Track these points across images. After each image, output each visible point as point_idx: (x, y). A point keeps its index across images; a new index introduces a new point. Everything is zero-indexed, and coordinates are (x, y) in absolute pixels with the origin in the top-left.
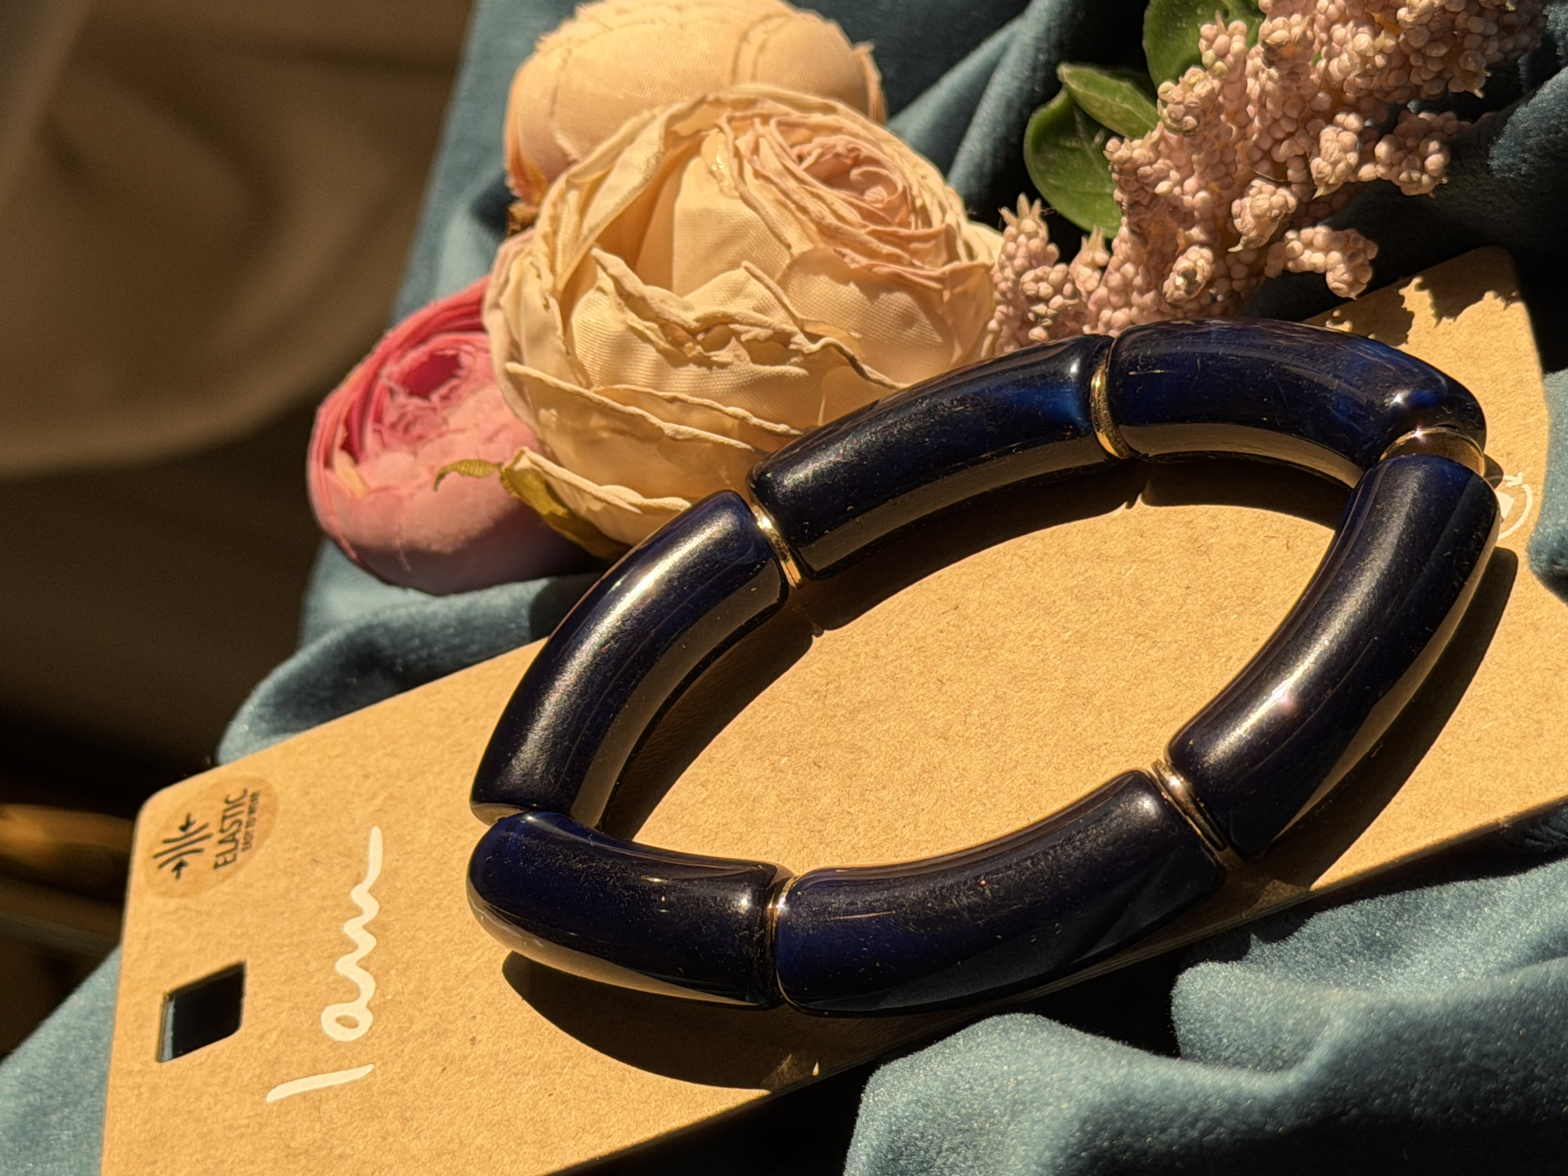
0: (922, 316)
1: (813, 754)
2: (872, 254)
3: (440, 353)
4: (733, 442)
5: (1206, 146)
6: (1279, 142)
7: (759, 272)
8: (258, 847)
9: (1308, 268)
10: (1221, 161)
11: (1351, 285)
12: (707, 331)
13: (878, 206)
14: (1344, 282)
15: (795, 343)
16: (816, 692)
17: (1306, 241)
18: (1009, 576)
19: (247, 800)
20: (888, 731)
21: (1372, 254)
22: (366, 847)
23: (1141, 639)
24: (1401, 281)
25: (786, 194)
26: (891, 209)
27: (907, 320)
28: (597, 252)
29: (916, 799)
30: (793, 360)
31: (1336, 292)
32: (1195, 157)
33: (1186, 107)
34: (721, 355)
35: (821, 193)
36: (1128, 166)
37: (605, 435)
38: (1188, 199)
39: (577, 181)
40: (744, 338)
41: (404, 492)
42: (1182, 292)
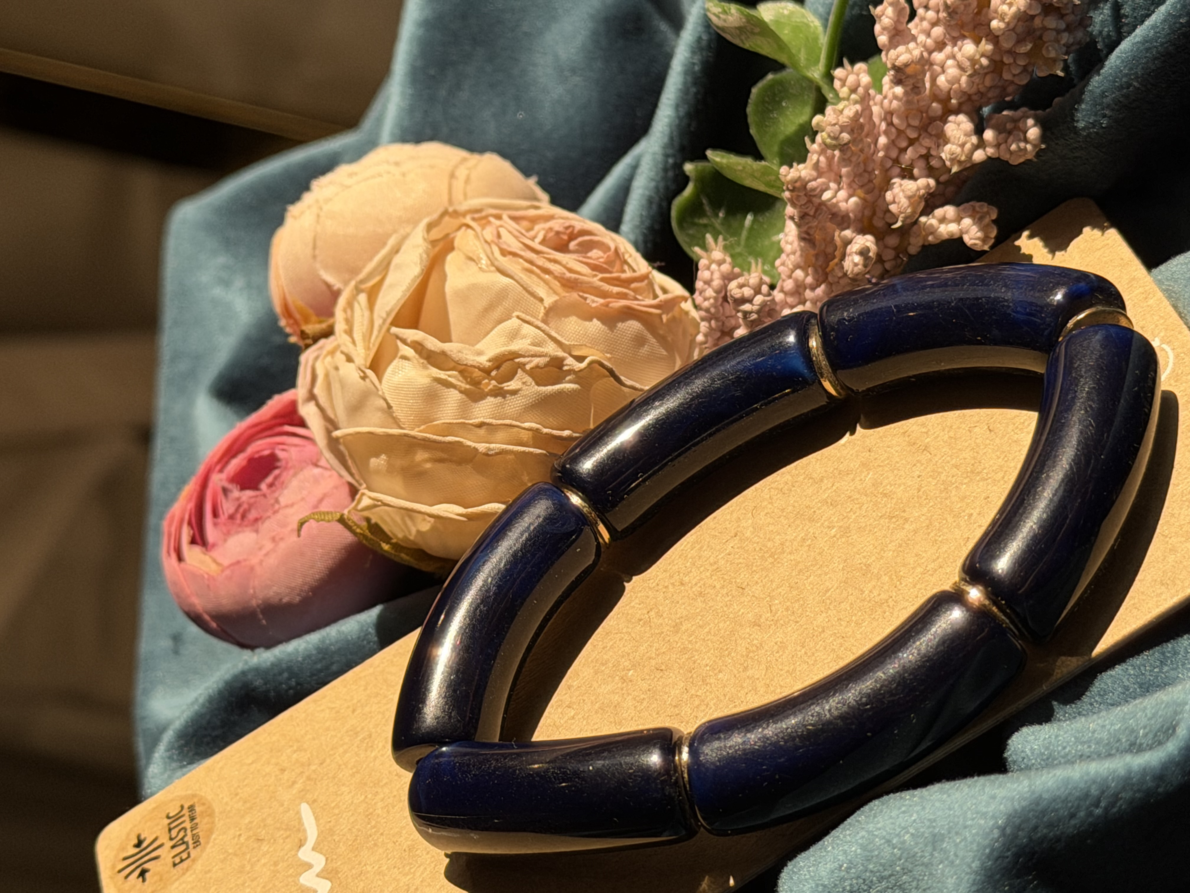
0: (649, 336)
1: (653, 662)
2: (604, 295)
3: (256, 456)
4: (531, 450)
5: (854, 159)
6: (904, 150)
7: (528, 318)
8: (207, 843)
9: (946, 236)
10: (865, 171)
11: (984, 240)
12: (498, 368)
13: (601, 260)
14: (978, 239)
15: (567, 365)
16: (640, 620)
17: (940, 217)
18: (771, 503)
19: (185, 811)
20: (709, 632)
21: (994, 216)
22: (300, 819)
23: (894, 520)
24: (1013, 236)
25: (531, 262)
26: (610, 263)
27: (639, 341)
28: (394, 330)
29: (750, 673)
30: (568, 378)
31: (972, 247)
32: (844, 170)
33: (841, 126)
34: (512, 385)
35: (556, 257)
36: (798, 184)
37: (428, 465)
38: (843, 205)
39: (363, 286)
40: (528, 367)
41: (254, 561)
42: (860, 267)
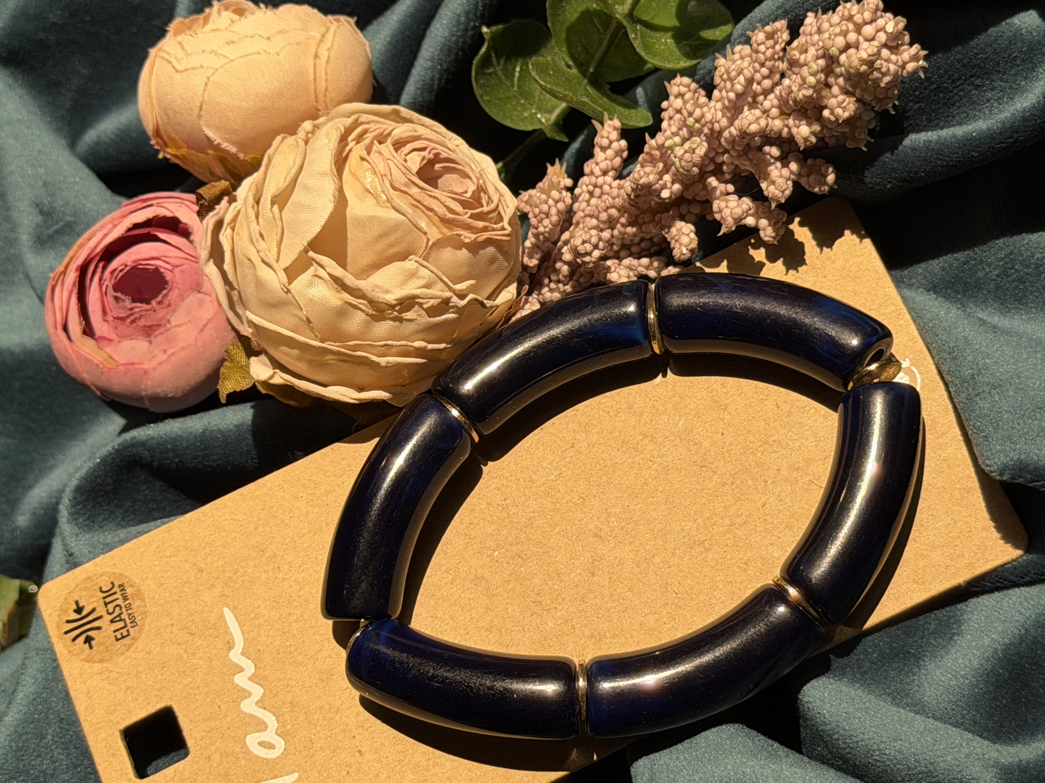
0: (499, 256)
1: (515, 549)
4: (418, 360)
7: (424, 263)
8: (144, 625)
11: (775, 238)
12: (400, 304)
14: (772, 237)
15: (452, 302)
16: (500, 506)
19: (117, 589)
21: (784, 219)
22: (225, 622)
25: (416, 200)
27: (493, 260)
28: (311, 254)
30: (451, 310)
31: (767, 242)
34: (408, 315)
35: (437, 195)
37: (333, 362)
40: (425, 306)
41: (148, 366)
